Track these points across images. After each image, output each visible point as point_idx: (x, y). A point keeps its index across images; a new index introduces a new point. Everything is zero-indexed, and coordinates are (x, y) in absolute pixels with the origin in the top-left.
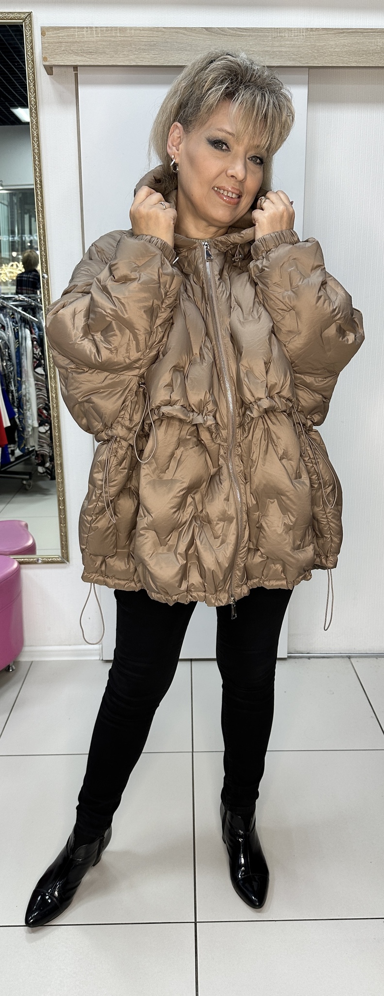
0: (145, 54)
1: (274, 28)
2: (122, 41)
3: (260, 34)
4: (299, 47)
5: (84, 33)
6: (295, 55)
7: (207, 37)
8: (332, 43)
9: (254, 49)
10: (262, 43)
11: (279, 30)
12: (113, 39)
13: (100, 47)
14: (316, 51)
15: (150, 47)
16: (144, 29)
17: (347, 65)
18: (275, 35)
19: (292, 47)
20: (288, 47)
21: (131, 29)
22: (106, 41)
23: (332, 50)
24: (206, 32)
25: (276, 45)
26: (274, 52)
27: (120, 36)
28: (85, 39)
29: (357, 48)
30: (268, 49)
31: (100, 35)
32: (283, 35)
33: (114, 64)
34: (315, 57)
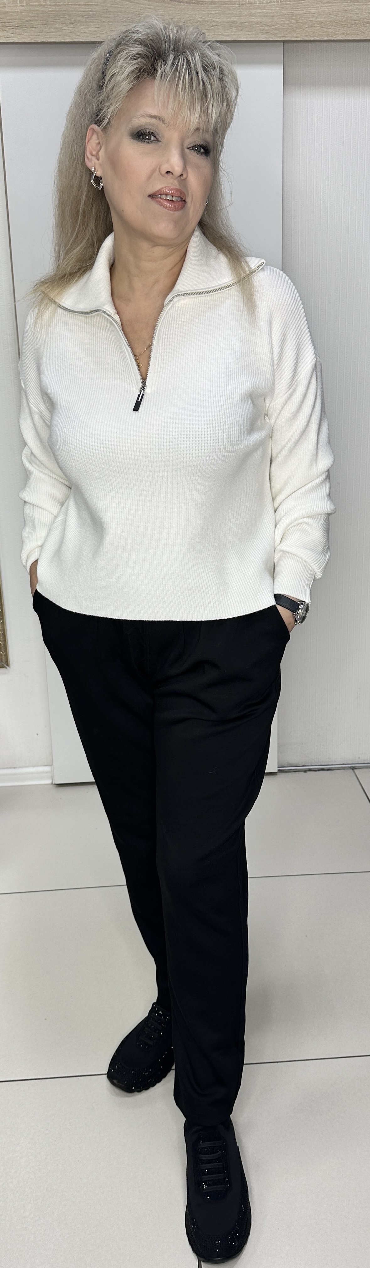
0: (82, 27)
2: (53, 11)
3: (225, 0)
4: (273, 16)
6: (268, 26)
8: (313, 11)
9: (217, 20)
10: (228, 12)
12: (42, 9)
13: (26, 19)
14: (295, 22)
15: (89, 19)
17: (332, 39)
18: (242, 1)
19: (264, 17)
20: (260, 16)
22: (33, 10)
23: (314, 19)
25: (244, 14)
26: (242, 23)
27: (50, 5)
28: (7, 9)
29: (344, 16)
30: (235, 19)
31: (25, 4)
32: (253, 1)
33: (44, 40)
34: (293, 28)
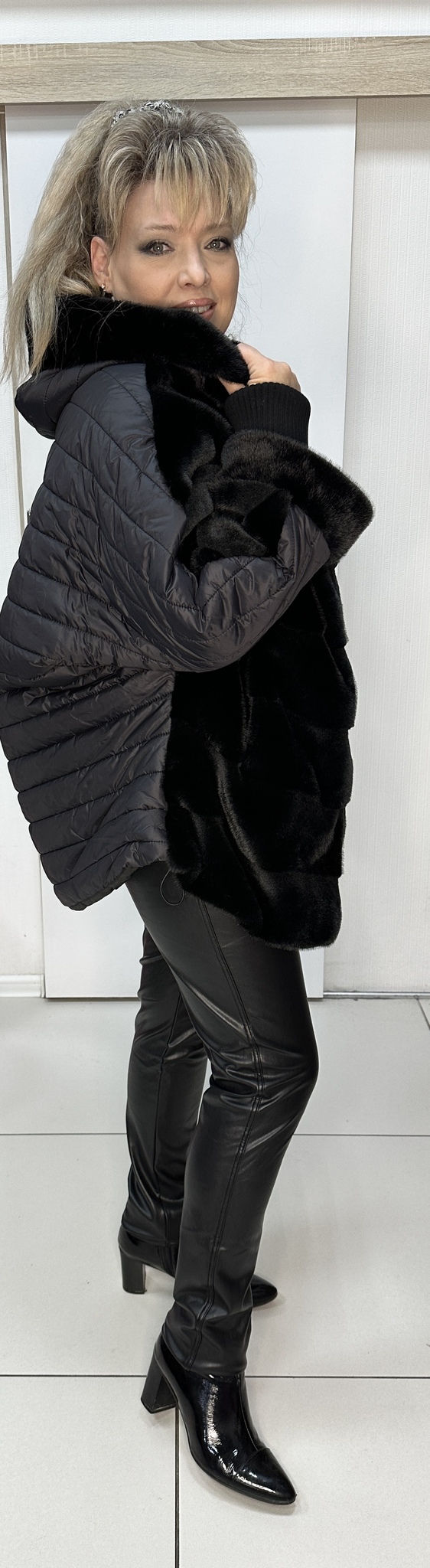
0: (105, 83)
1: (303, 39)
2: (71, 65)
3: (282, 49)
4: (341, 67)
5: (13, 53)
6: (334, 79)
7: (199, 55)
8: (391, 59)
9: (271, 72)
10: (284, 63)
11: (309, 42)
12: (56, 63)
13: (38, 75)
14: (366, 73)
15: (113, 73)
16: (104, 46)
17: (414, 93)
18: (303, 49)
19: (329, 68)
20: (324, 68)
21: (84, 45)
22: (46, 65)
23: (392, 70)
24: (198, 48)
25: (305, 66)
26: (301, 76)
27: (67, 58)
28: (16, 64)
30: (294, 71)
31: (37, 57)
32: (316, 49)
33: (60, 100)
34: (365, 82)
